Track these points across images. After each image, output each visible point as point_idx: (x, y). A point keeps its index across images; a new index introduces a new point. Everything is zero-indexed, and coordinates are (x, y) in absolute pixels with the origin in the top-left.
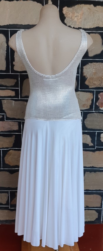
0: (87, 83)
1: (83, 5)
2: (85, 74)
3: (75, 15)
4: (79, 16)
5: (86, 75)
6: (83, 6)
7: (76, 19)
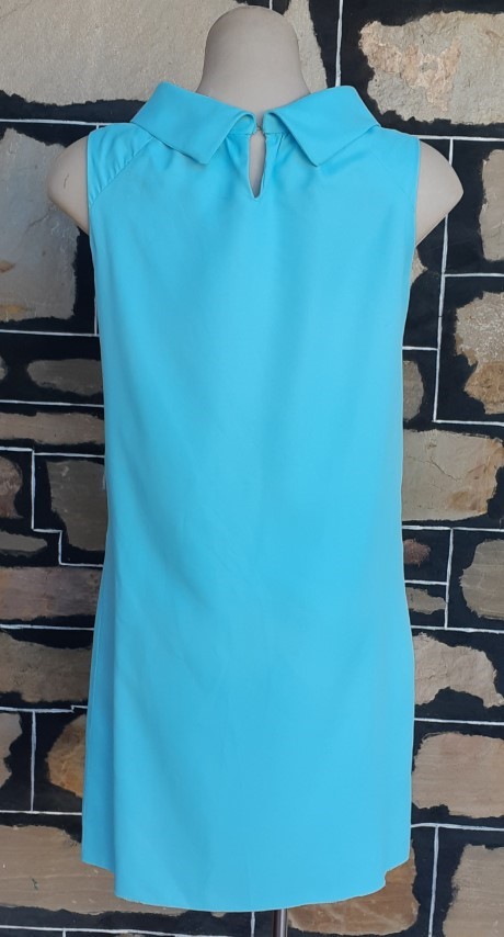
0: (473, 388)
1: (461, 14)
2: (468, 348)
3: (421, 63)
4: (440, 66)
5: (472, 351)
6: (458, 19)
7: (422, 81)
